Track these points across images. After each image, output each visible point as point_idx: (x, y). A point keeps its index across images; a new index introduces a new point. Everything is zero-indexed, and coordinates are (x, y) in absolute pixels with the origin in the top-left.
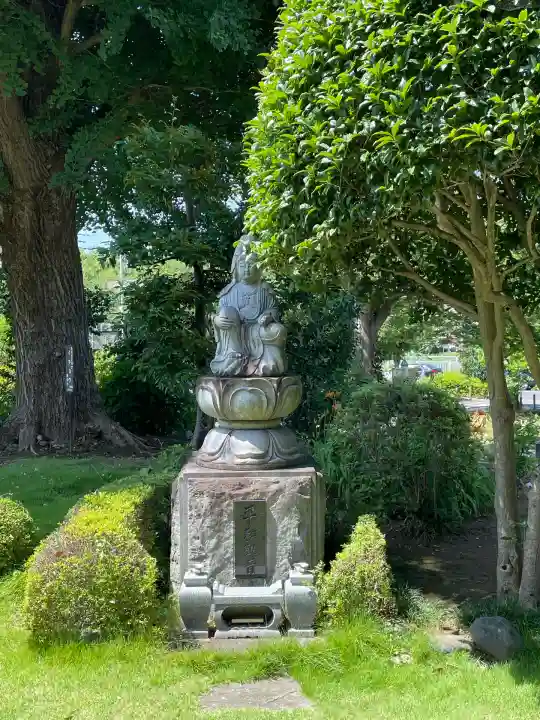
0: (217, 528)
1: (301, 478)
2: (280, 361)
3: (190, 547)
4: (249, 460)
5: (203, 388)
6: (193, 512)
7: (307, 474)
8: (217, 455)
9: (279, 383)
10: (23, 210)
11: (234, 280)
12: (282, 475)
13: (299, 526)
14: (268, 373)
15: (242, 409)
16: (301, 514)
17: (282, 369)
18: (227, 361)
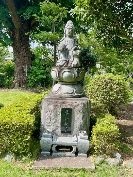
0: (55, 116)
1: (84, 101)
2: (79, 63)
3: (46, 122)
4: (67, 95)
5: (53, 71)
6: (48, 110)
7: (86, 100)
8: (57, 92)
9: (78, 70)
10: (17, 34)
11: (65, 36)
12: (78, 100)
13: (83, 117)
14: (75, 66)
15: (66, 78)
16: (84, 113)
17: (79, 66)
18: (61, 62)
